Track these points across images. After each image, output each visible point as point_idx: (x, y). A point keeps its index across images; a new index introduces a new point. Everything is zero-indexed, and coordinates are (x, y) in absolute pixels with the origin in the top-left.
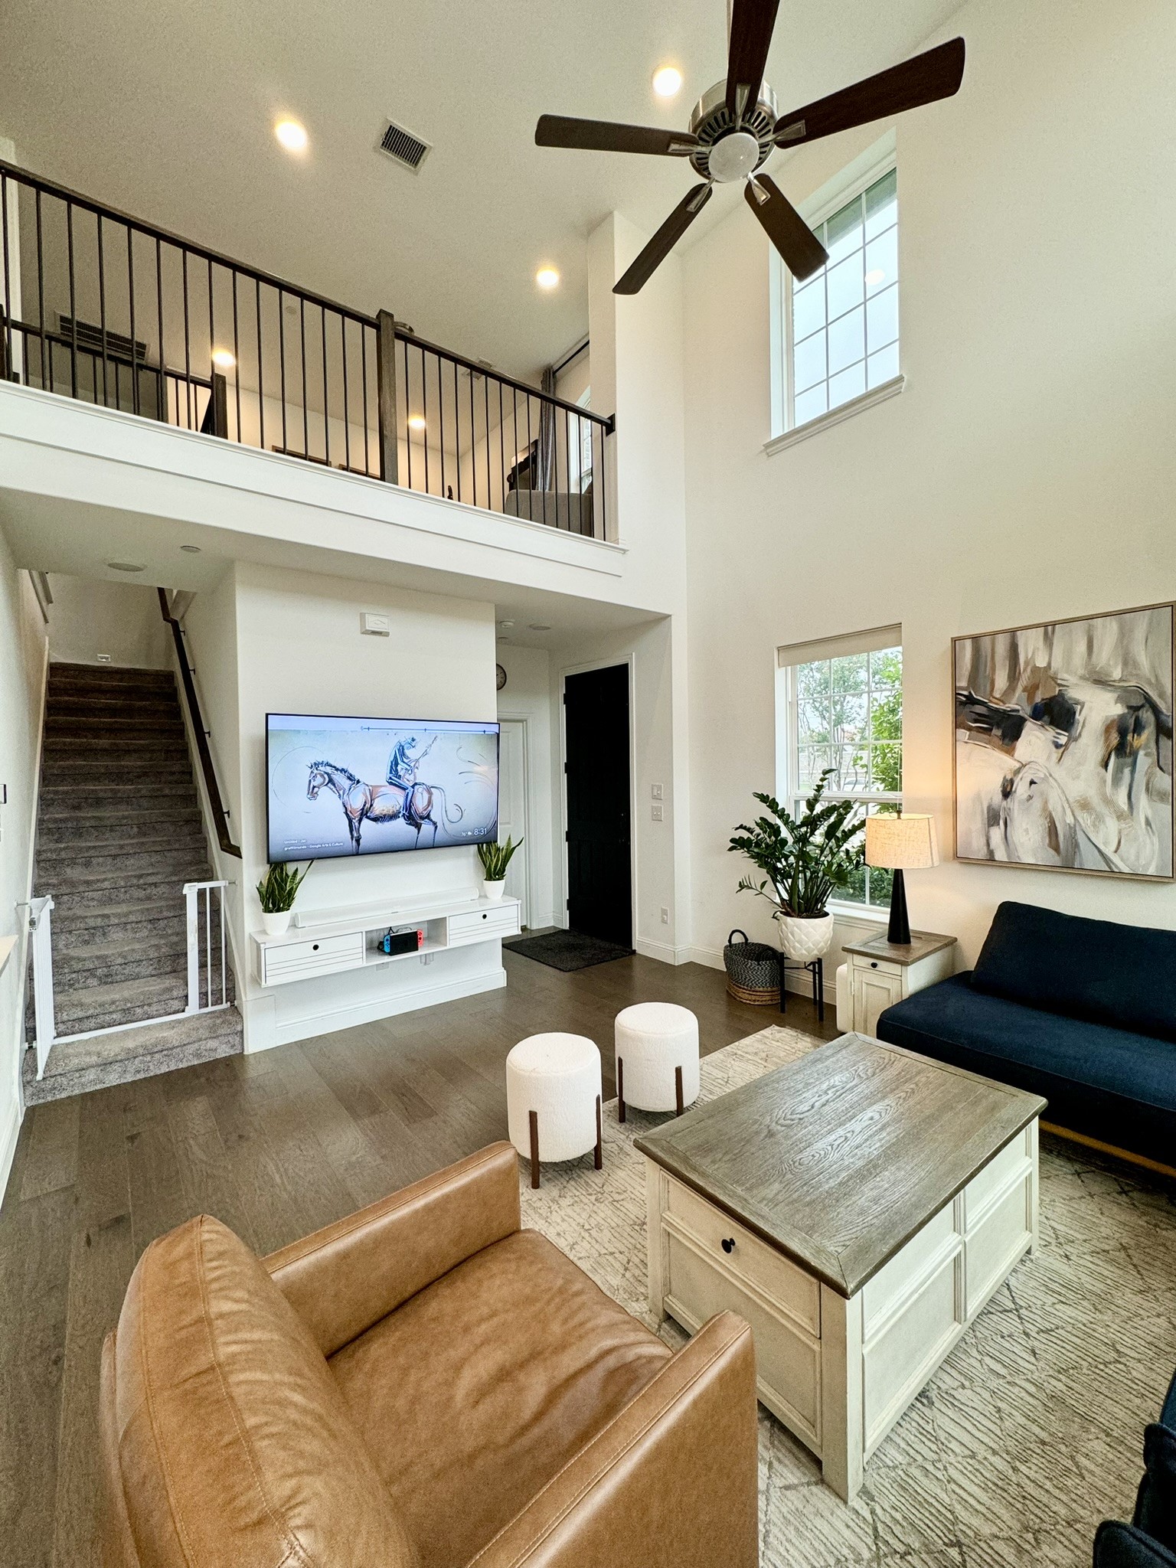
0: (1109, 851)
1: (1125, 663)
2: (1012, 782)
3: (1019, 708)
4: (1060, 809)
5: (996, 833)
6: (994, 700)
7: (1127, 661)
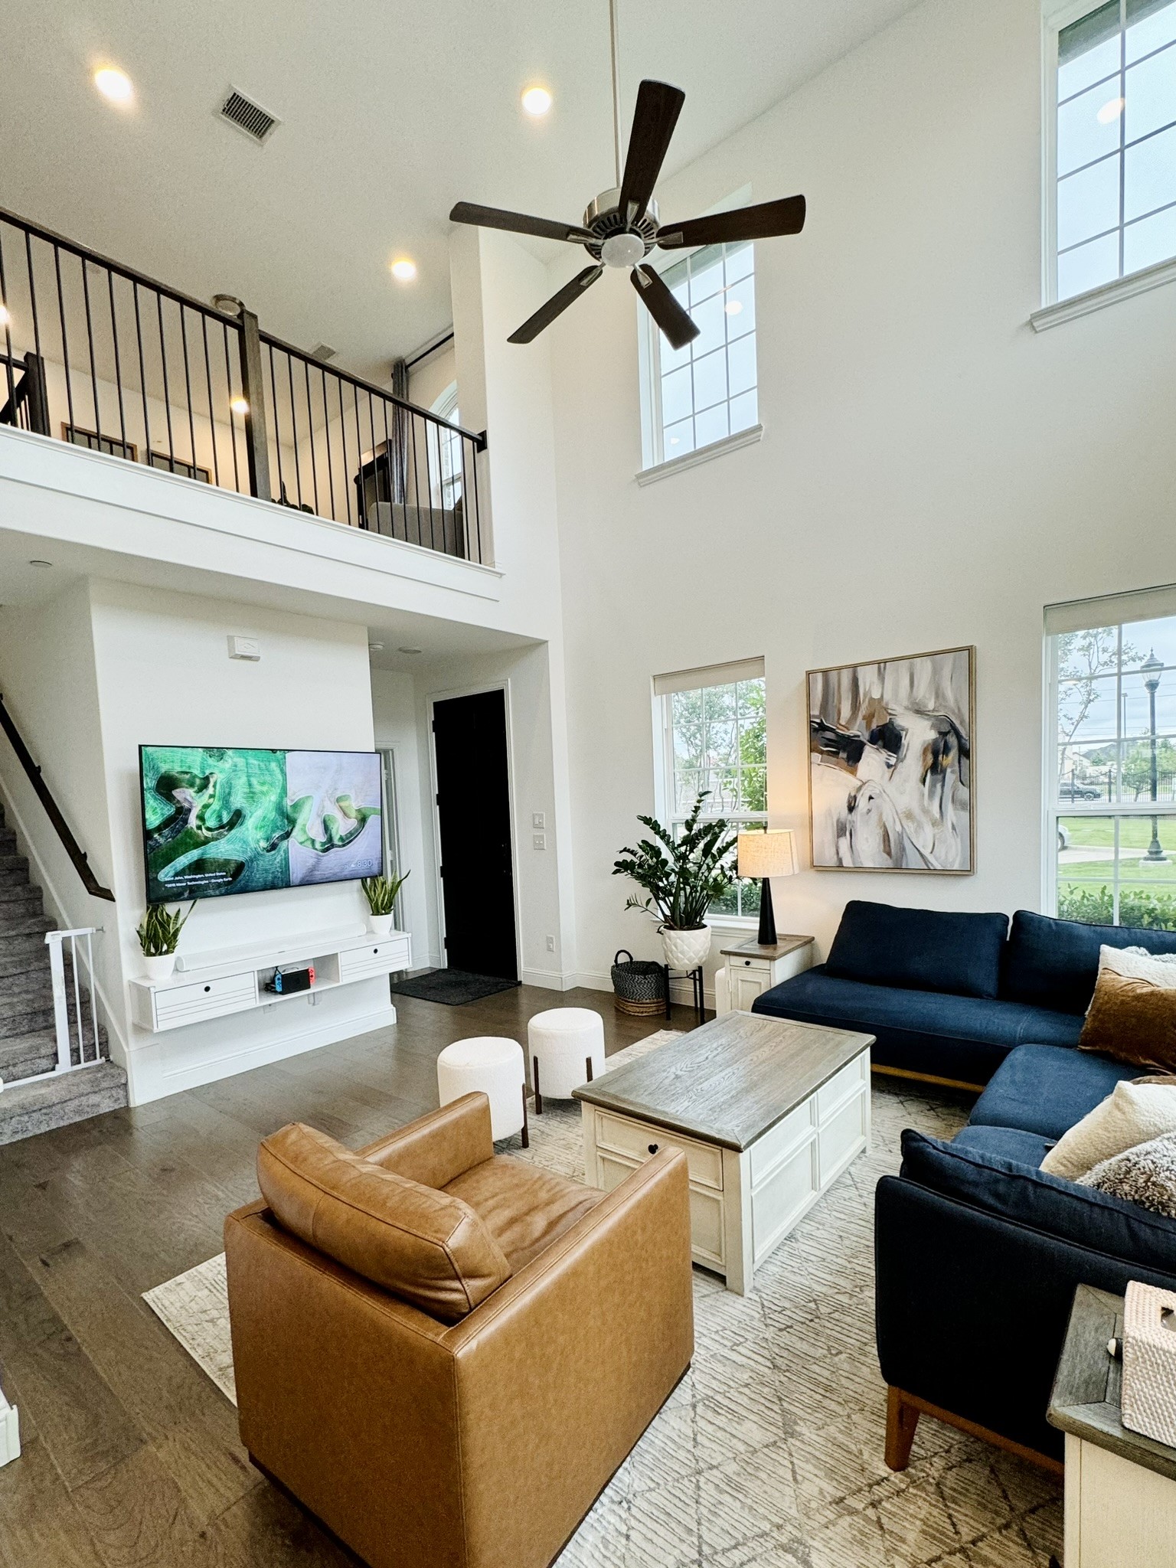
0: (926, 852)
1: (937, 696)
2: (855, 798)
3: (859, 733)
4: (891, 820)
5: (844, 843)
6: (840, 727)
7: (938, 694)
